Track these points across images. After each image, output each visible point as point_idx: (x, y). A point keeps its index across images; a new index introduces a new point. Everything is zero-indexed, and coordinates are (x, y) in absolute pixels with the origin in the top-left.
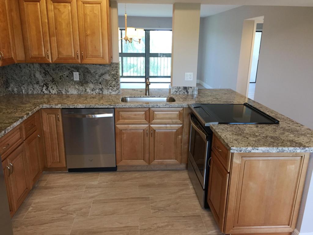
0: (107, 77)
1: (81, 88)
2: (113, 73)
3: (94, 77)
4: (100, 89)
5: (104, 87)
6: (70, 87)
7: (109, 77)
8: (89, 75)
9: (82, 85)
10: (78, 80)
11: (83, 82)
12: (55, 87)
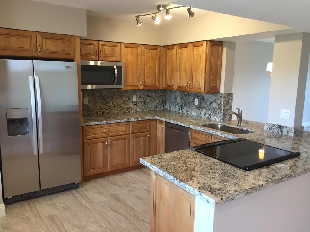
0: (214, 105)
1: (198, 112)
2: (218, 102)
3: (207, 104)
4: (209, 114)
5: (211, 113)
6: (193, 110)
7: (216, 105)
8: (204, 102)
9: (199, 110)
10: (197, 105)
11: (200, 107)
12: (185, 109)
